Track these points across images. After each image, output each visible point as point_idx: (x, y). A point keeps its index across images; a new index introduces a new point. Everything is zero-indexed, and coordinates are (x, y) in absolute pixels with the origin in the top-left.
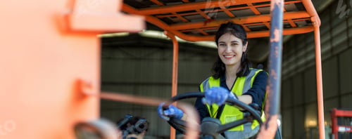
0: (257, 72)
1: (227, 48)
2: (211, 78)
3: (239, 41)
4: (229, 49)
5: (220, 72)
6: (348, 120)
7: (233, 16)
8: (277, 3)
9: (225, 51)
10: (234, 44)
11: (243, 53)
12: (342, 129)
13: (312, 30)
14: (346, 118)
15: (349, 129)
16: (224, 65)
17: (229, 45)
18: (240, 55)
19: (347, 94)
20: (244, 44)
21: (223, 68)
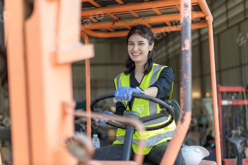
0: (162, 68)
1: (134, 46)
2: (123, 74)
3: (146, 41)
4: (136, 48)
5: (130, 68)
6: (230, 94)
7: (138, 16)
8: (186, 16)
9: (132, 49)
10: (141, 43)
11: (149, 52)
12: (225, 103)
13: (206, 26)
14: (228, 93)
15: (231, 103)
16: (134, 62)
17: (136, 44)
18: (146, 53)
19: (227, 69)
20: (150, 44)
21: (133, 65)
